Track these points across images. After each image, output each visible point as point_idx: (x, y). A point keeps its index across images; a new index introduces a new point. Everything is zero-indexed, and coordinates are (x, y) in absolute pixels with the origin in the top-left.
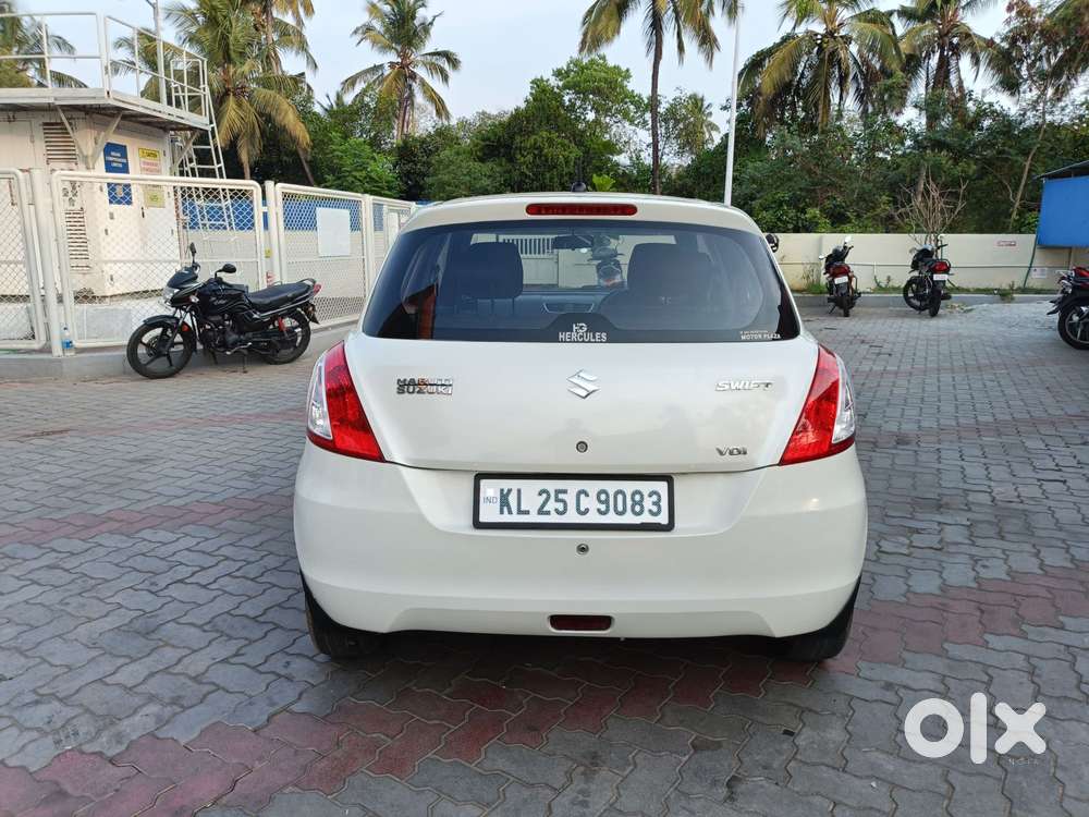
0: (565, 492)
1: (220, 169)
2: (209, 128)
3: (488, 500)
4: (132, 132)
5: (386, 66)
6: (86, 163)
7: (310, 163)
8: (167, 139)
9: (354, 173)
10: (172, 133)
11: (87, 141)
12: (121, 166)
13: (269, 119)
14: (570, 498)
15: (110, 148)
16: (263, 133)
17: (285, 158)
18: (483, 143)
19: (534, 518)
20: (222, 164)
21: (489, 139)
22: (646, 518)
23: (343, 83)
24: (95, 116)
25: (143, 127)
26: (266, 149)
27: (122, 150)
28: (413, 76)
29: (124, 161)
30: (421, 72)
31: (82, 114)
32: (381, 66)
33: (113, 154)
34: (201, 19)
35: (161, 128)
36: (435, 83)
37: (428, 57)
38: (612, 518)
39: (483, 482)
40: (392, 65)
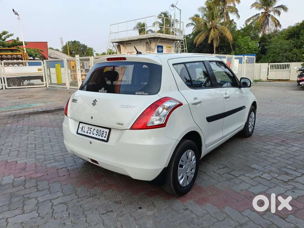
0: (92, 128)
1: (186, 50)
2: (183, 40)
3: (80, 128)
4: (165, 42)
5: (260, 14)
6: (153, 51)
7: (232, 45)
8: (174, 43)
9: (244, 47)
10: (176, 41)
11: (153, 46)
12: (161, 51)
13: (222, 34)
14: (92, 130)
15: (158, 47)
16: (220, 38)
17: (226, 44)
18: (289, 34)
19: (85, 134)
20: (186, 48)
21: (291, 32)
22: (103, 138)
23: (246, 21)
24: (156, 39)
25: (168, 41)
26: (221, 42)
27: (162, 47)
28: (269, 15)
29: (162, 49)
30: (272, 13)
31: (153, 39)
32: (259, 14)
33: (159, 48)
34: (207, 9)
35: (173, 41)
36: (276, 16)
37: (275, 8)
38: (97, 137)
39: (81, 124)
40: (262, 13)
